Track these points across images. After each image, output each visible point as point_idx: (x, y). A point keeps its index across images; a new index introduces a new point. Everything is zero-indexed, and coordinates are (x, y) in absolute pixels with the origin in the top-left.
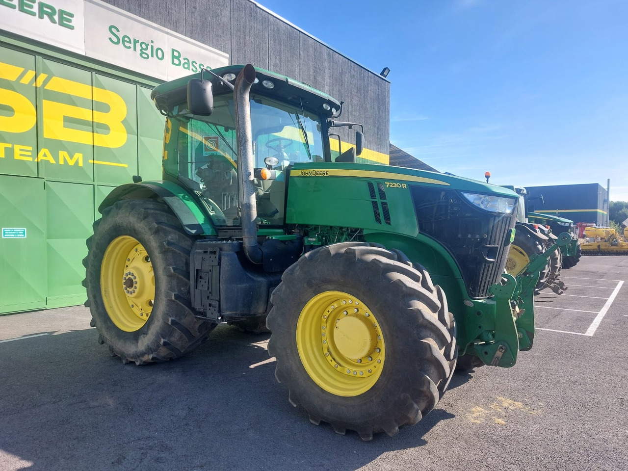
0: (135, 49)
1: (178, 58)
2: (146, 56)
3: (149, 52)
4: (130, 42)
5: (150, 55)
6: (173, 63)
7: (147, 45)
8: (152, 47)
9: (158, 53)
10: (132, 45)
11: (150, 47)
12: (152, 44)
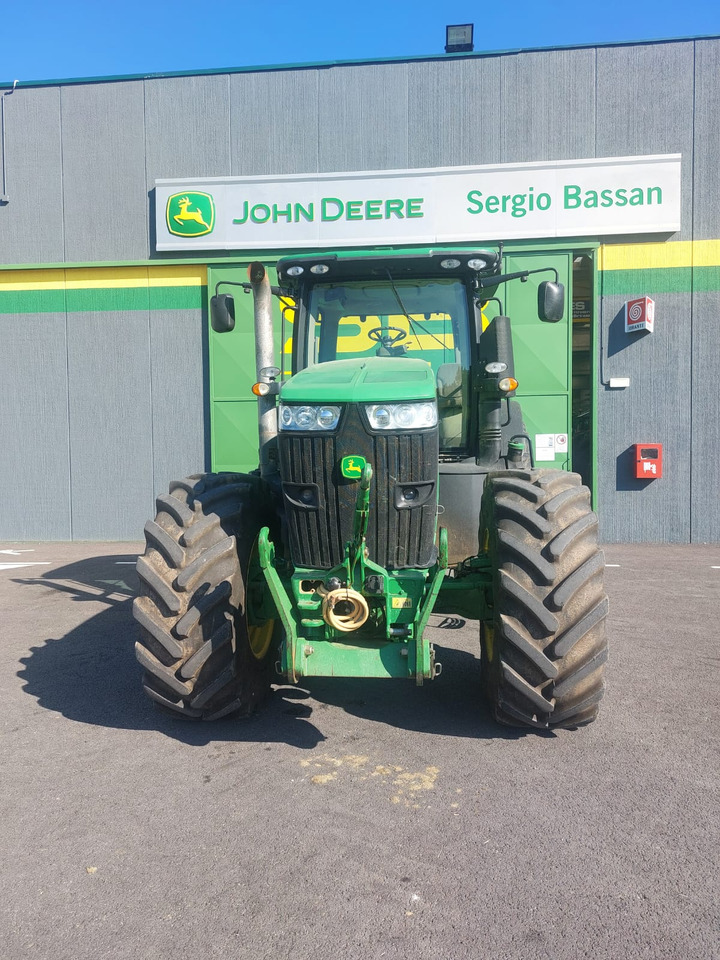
0: (504, 210)
1: (575, 196)
2: (521, 213)
3: (526, 206)
4: (497, 203)
5: (527, 210)
6: (567, 206)
7: (522, 197)
8: (531, 196)
9: (543, 202)
10: (500, 207)
11: (527, 199)
12: (531, 193)
